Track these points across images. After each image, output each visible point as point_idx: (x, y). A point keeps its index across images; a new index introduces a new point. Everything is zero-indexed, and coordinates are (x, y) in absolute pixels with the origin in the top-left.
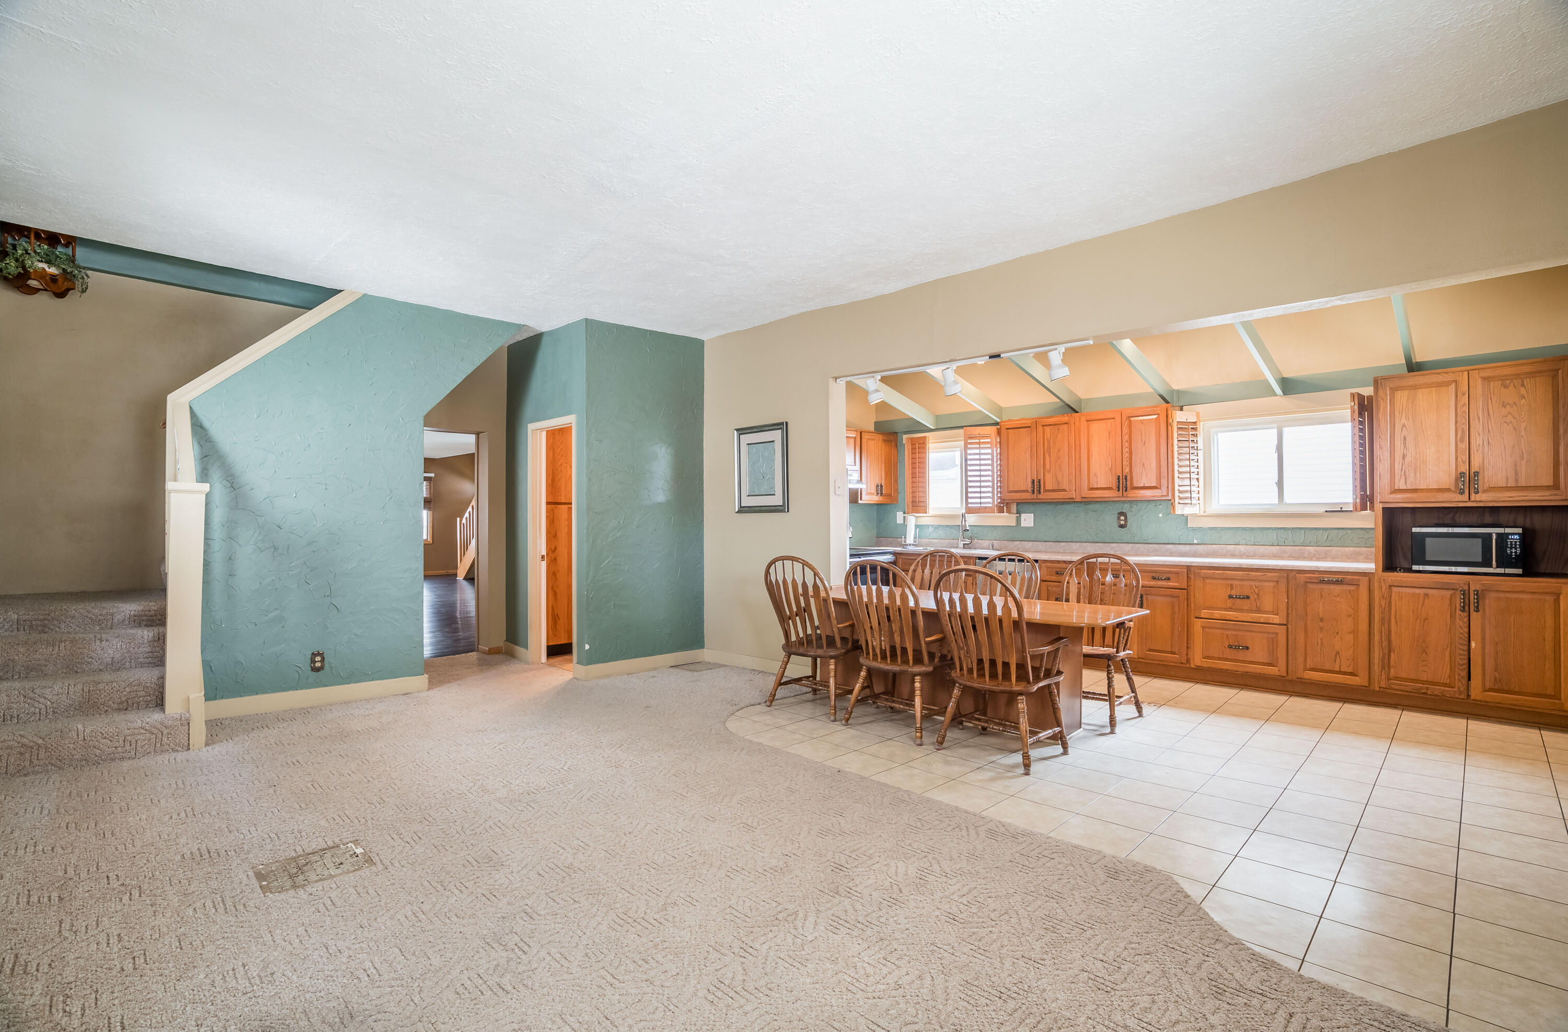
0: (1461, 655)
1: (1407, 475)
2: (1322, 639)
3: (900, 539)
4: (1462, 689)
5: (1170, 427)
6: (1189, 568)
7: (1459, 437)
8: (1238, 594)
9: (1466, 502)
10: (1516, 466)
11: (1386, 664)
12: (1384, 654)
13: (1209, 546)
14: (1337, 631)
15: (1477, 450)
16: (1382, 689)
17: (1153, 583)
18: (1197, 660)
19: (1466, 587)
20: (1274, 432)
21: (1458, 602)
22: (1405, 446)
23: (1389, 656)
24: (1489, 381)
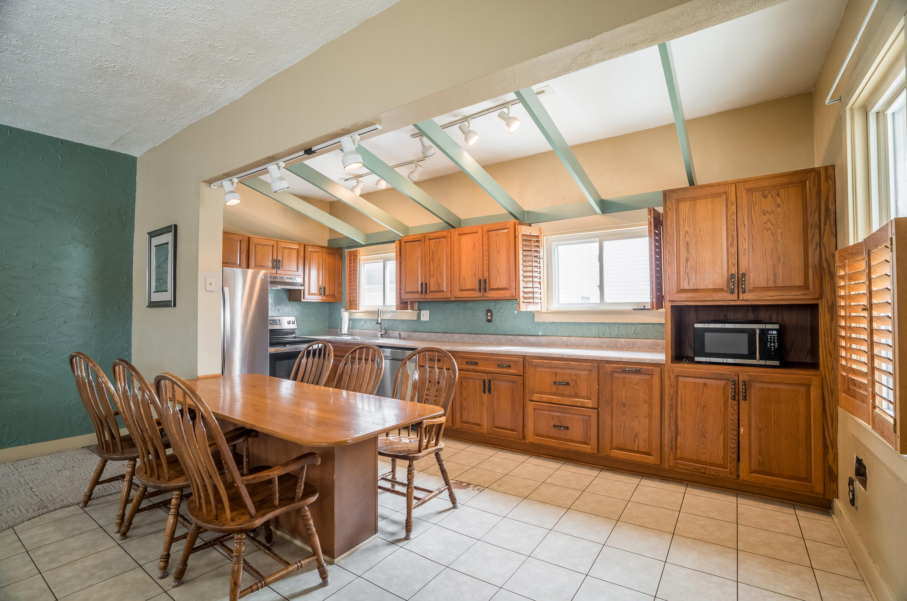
0: (732, 439)
1: (690, 277)
2: (624, 422)
3: (337, 329)
4: (733, 470)
5: (517, 238)
6: (524, 358)
7: (729, 243)
8: (561, 380)
9: (736, 300)
10: (774, 268)
11: (674, 446)
12: (672, 437)
13: (550, 337)
14: (636, 415)
15: (744, 254)
16: (670, 468)
17: (498, 370)
18: (531, 438)
19: (736, 378)
20: (597, 245)
21: (730, 392)
22: (688, 251)
23: (676, 438)
24: (752, 192)
